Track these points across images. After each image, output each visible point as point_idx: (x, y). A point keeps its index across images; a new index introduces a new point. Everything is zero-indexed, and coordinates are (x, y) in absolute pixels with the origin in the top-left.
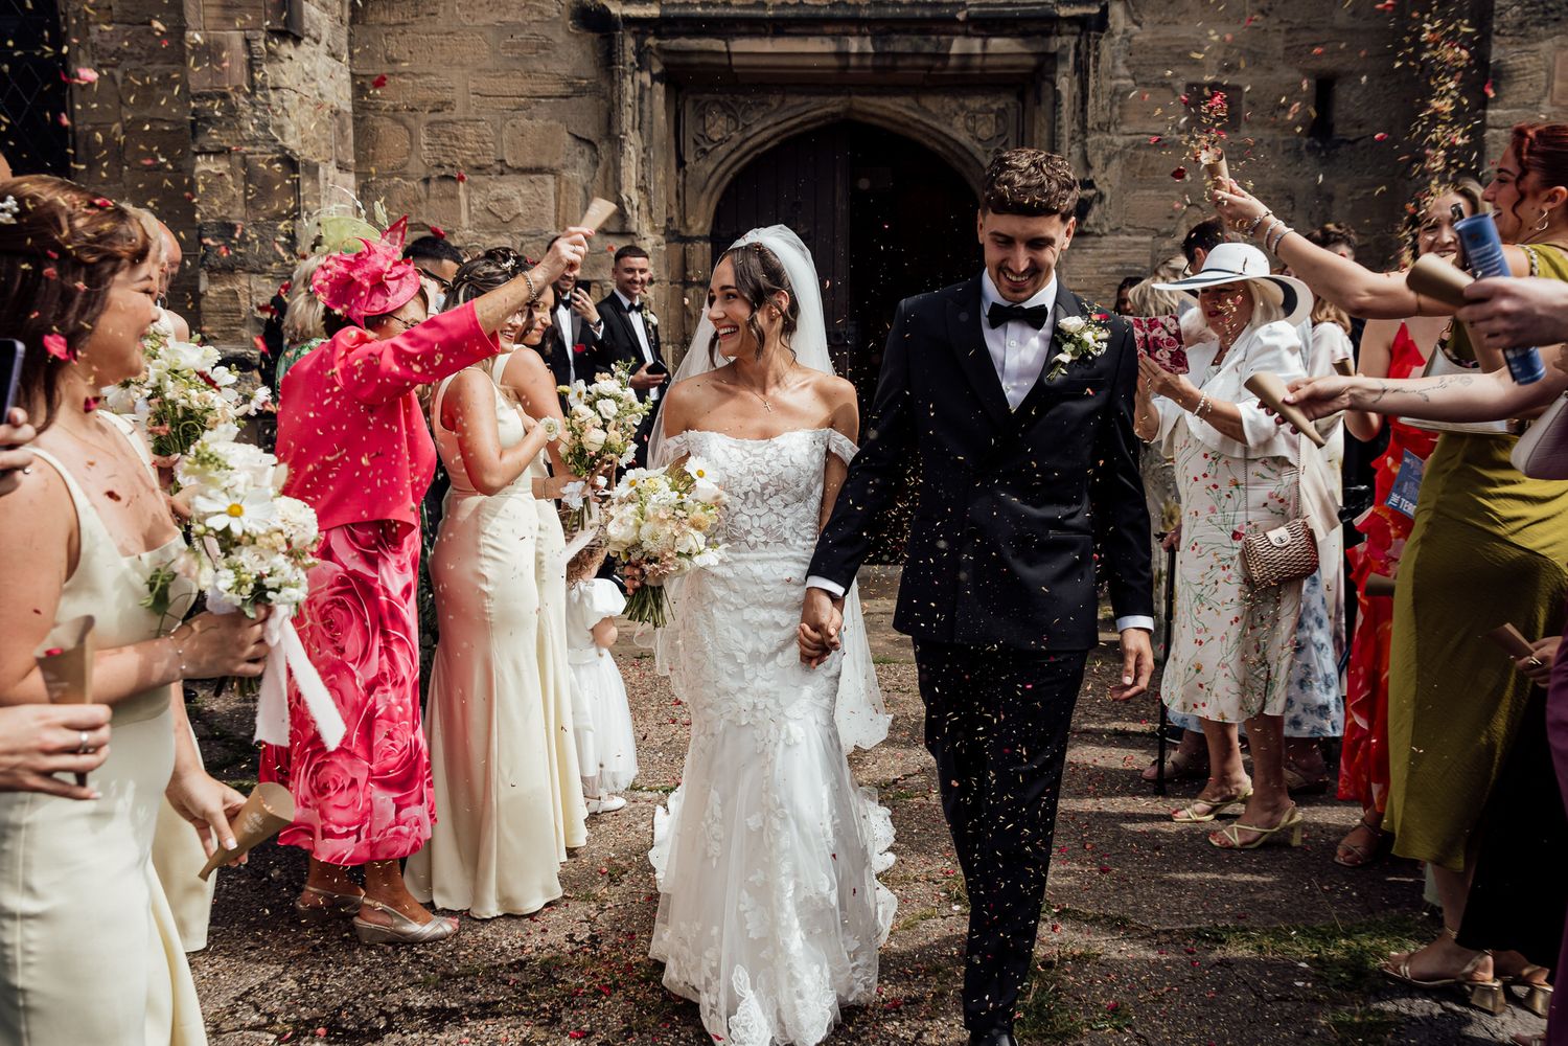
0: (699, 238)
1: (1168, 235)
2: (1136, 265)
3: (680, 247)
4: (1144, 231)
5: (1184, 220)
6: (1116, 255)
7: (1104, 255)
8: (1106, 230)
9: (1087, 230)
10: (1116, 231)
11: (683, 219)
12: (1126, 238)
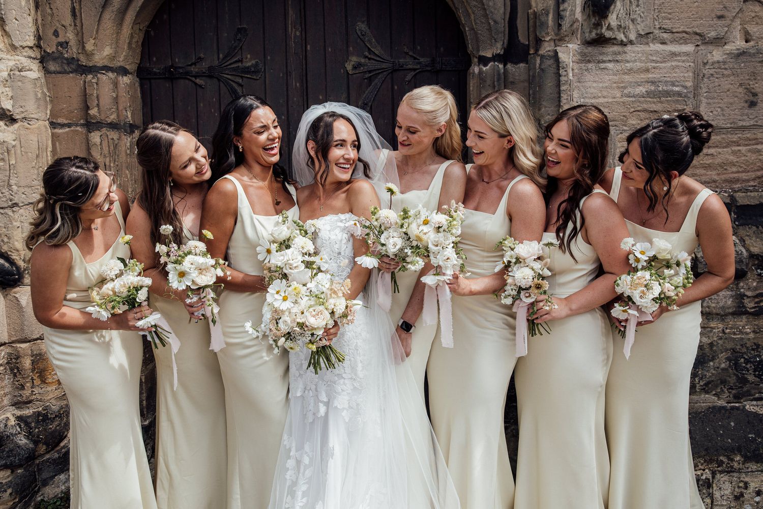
0: (107, 68)
1: (719, 41)
2: (673, 85)
3: (79, 80)
4: (684, 37)
5: (738, 21)
6: (647, 70)
7: (630, 71)
8: (633, 36)
9: (608, 34)
10: (645, 37)
11: (82, 44)
12: (658, 47)
